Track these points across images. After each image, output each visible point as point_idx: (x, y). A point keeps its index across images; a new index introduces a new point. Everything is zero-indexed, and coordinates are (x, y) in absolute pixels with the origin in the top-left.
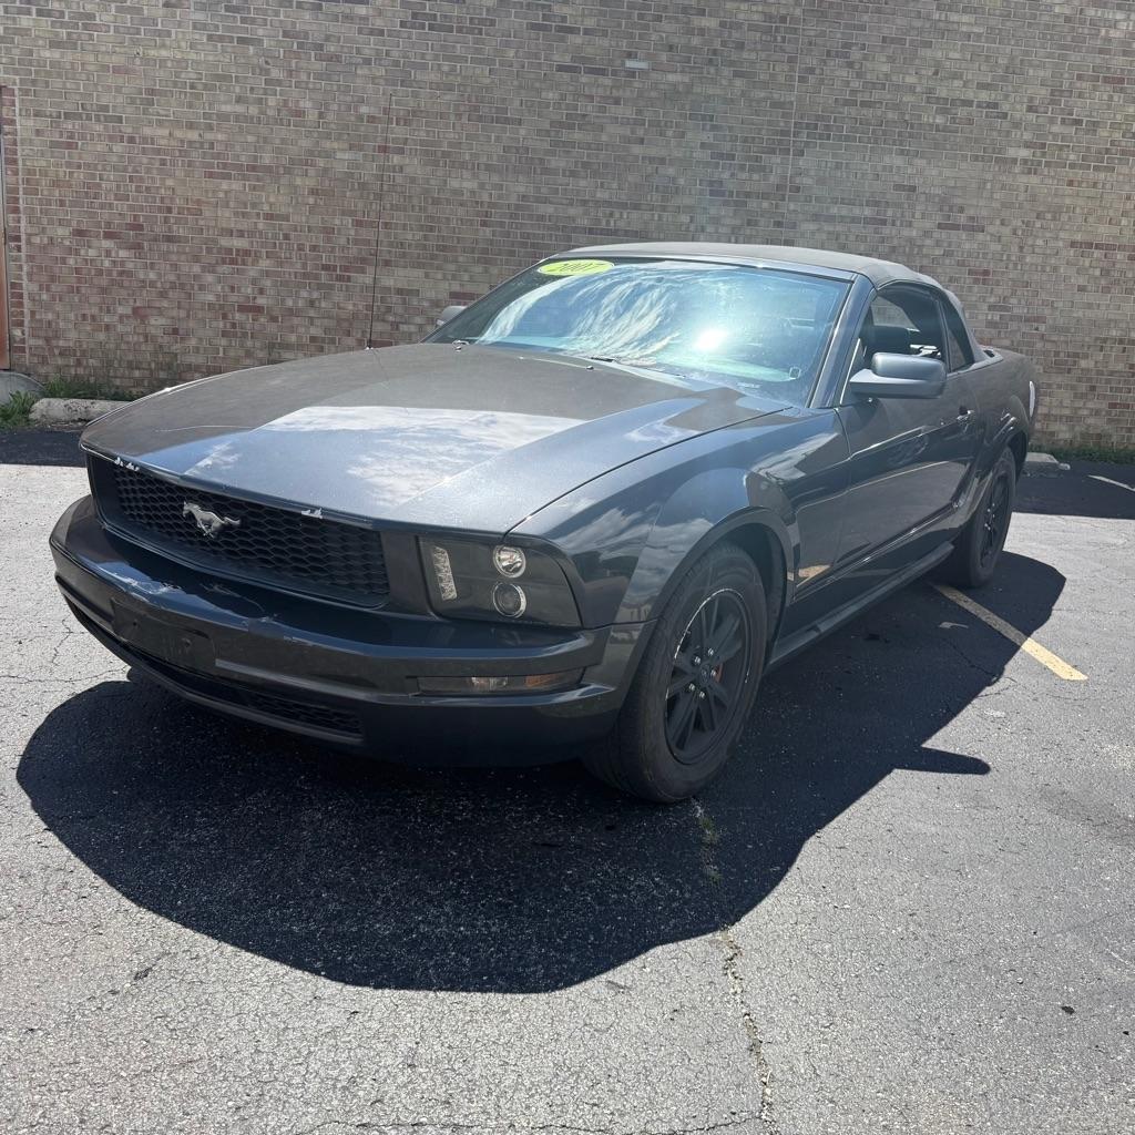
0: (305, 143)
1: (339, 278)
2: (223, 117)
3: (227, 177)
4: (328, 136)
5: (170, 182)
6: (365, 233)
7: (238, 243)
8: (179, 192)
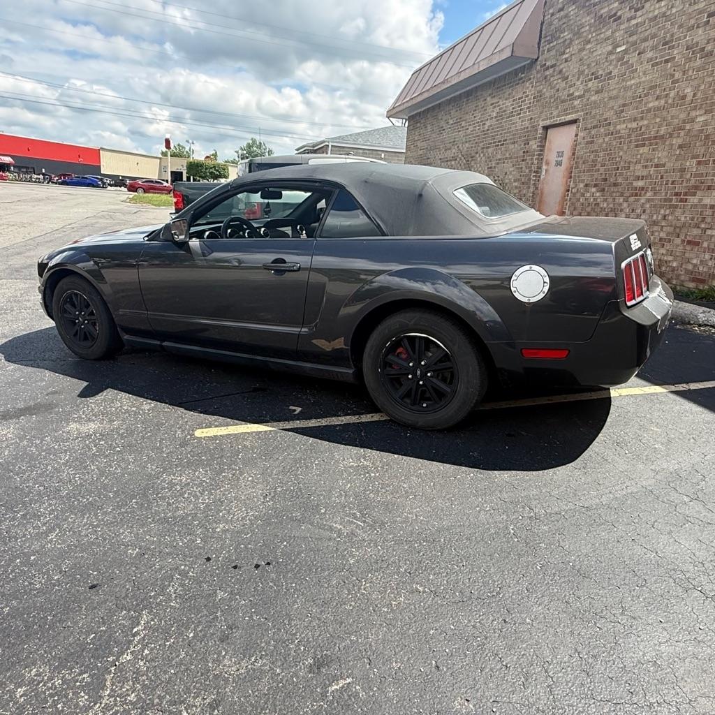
0: (683, 116)
1: (681, 201)
2: (649, 110)
3: (644, 145)
4: (695, 109)
5: (621, 154)
6: (702, 169)
7: (640, 184)
8: (623, 158)
